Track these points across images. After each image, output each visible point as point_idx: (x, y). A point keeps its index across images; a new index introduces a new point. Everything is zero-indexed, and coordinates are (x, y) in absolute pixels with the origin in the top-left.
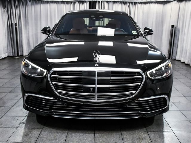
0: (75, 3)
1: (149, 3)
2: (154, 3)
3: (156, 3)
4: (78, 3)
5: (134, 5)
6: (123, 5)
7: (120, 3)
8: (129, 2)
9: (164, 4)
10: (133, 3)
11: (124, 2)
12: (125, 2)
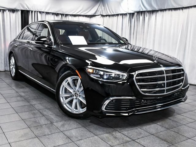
0: (4, 11)
1: (78, 16)
2: (82, 16)
3: (84, 16)
4: (9, 11)
5: (65, 17)
6: (55, 16)
7: (52, 14)
8: (61, 14)
9: (90, 18)
10: (65, 15)
11: (55, 13)
12: (57, 13)
